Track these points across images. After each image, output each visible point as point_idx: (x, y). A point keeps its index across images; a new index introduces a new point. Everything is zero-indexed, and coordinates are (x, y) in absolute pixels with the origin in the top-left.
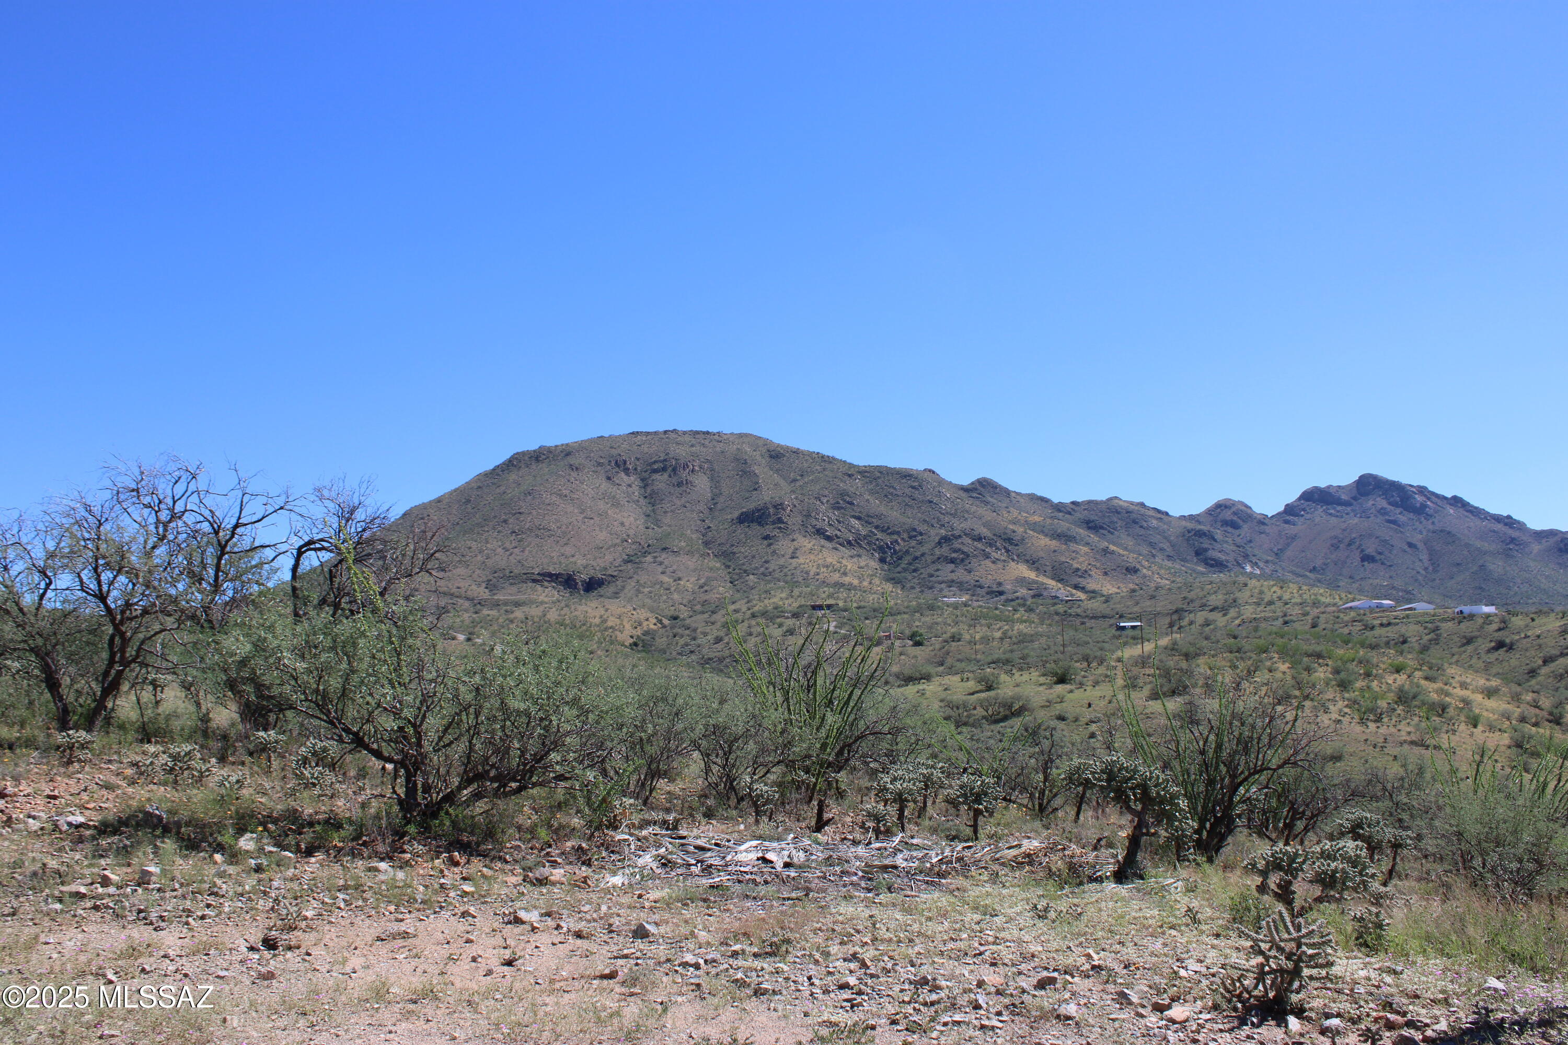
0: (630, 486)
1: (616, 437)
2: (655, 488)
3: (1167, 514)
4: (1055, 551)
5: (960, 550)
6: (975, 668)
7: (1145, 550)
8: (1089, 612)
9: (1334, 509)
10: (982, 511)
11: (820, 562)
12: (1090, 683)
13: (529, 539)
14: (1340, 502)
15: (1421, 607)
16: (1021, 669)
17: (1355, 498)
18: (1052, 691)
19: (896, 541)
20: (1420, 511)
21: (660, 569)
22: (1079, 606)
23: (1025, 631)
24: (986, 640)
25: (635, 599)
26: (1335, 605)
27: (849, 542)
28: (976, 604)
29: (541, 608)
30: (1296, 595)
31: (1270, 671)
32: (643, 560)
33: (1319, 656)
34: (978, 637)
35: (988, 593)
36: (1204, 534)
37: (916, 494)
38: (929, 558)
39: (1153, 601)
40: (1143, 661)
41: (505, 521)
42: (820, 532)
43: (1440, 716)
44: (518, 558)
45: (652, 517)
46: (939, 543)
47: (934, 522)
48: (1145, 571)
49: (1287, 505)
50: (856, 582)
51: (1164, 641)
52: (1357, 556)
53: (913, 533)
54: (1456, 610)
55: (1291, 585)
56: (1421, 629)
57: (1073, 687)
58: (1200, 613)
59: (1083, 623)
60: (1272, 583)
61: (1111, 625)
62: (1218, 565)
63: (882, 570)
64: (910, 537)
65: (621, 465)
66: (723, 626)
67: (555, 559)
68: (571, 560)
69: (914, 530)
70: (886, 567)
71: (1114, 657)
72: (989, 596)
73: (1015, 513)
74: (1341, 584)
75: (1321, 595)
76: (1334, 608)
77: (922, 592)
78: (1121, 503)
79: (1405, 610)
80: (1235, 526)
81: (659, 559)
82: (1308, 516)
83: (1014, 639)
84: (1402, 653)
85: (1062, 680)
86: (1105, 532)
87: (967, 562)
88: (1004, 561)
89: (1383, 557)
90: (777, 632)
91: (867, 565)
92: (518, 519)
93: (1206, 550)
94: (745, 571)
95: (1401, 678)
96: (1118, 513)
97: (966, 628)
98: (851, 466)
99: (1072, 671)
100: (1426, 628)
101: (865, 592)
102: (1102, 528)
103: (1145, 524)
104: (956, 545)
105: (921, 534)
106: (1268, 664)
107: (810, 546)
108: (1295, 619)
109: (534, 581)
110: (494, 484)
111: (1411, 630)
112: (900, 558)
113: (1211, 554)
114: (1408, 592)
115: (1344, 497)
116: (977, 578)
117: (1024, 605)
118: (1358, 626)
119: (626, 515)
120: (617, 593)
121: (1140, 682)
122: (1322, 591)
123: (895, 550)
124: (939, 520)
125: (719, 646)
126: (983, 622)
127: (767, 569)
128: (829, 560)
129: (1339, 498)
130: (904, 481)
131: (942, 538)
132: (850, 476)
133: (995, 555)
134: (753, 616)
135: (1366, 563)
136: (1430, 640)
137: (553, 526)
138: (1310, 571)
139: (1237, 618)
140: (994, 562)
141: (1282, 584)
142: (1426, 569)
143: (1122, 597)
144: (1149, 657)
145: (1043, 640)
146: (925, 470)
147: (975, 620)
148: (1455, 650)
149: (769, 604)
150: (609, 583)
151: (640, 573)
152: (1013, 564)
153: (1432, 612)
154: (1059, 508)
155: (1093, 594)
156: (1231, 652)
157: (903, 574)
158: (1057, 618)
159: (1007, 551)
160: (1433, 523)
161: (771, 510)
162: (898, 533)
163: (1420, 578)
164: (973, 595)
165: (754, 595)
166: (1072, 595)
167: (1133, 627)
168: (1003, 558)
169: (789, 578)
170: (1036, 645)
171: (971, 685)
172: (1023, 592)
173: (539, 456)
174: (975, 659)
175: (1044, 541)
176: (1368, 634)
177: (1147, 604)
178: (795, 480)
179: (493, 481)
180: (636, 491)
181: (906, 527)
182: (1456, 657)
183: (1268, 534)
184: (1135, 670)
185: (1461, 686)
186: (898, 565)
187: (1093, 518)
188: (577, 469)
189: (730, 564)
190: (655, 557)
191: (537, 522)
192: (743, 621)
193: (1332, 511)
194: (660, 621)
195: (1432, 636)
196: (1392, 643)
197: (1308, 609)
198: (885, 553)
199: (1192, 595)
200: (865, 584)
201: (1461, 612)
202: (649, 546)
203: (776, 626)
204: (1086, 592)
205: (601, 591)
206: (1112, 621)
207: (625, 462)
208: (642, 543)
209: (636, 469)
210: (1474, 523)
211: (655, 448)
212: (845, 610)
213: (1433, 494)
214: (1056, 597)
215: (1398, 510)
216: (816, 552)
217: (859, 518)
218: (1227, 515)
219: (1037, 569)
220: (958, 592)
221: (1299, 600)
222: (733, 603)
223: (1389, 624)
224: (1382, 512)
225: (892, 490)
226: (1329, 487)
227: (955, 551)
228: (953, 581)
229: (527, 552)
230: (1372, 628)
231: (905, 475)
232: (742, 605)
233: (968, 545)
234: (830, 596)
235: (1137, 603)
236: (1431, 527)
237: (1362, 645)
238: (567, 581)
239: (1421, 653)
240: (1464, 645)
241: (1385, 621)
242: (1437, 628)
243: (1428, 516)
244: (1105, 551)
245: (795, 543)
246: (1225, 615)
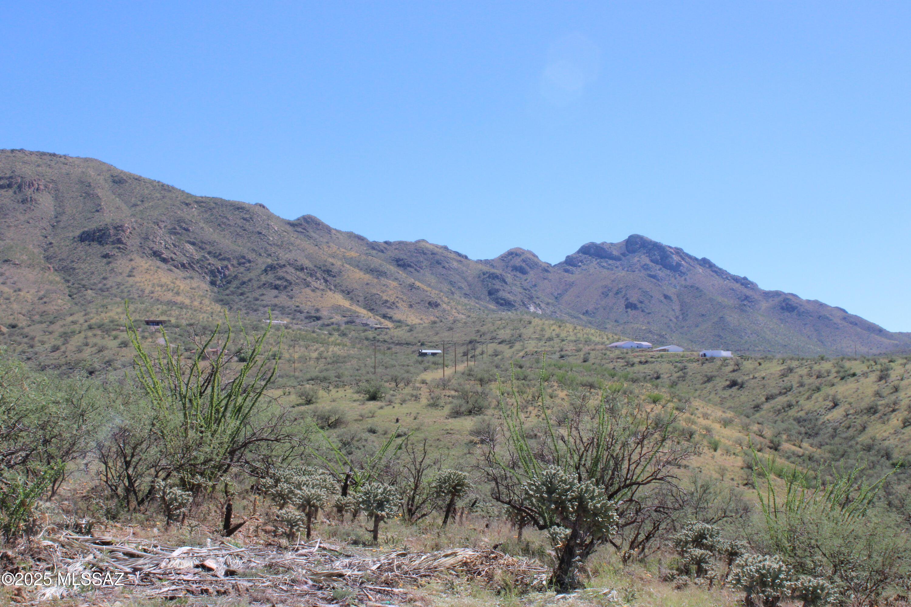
3: (466, 257)
4: (367, 284)
5: (283, 278)
6: (295, 384)
7: (446, 287)
8: (395, 339)
9: (606, 262)
10: (306, 244)
11: (155, 281)
12: (398, 401)
14: (611, 257)
15: (673, 349)
16: (337, 386)
17: (624, 255)
18: (365, 407)
19: (226, 267)
20: (675, 269)
22: (387, 334)
23: (339, 353)
24: (304, 359)
26: (603, 343)
27: (183, 265)
28: (296, 327)
30: (571, 333)
31: (551, 397)
33: (592, 386)
34: (296, 356)
35: (306, 318)
36: (497, 277)
37: (247, 226)
38: (255, 284)
39: (451, 332)
40: (444, 384)
42: (156, 254)
43: (688, 440)
46: (266, 271)
47: (262, 251)
48: (444, 306)
49: (568, 257)
50: (187, 302)
51: (461, 367)
52: (622, 303)
53: (243, 260)
54: (701, 353)
55: (568, 325)
56: (672, 367)
57: (383, 404)
58: (490, 345)
59: (389, 349)
60: (552, 322)
61: (413, 352)
62: (507, 304)
63: (212, 292)
64: (240, 264)
66: (61, 336)
69: (244, 257)
70: (216, 289)
71: (419, 378)
72: (307, 321)
73: (334, 248)
74: (608, 326)
75: (592, 335)
76: (602, 347)
77: (247, 313)
78: (427, 245)
79: (660, 351)
80: (523, 271)
82: (584, 267)
83: (329, 360)
84: (657, 387)
85: (373, 397)
86: (412, 270)
87: (289, 289)
88: (323, 290)
89: (643, 305)
90: (112, 344)
91: (198, 287)
93: (497, 291)
94: (84, 286)
95: (658, 410)
96: (425, 254)
97: (286, 347)
98: (189, 195)
99: (382, 390)
100: (675, 367)
101: (195, 311)
102: (409, 266)
103: (447, 265)
104: (281, 273)
105: (250, 261)
106: (550, 391)
107: (146, 266)
108: (569, 354)
111: (664, 368)
112: (229, 282)
113: (501, 294)
114: (662, 336)
115: (615, 253)
116: (297, 304)
117: (338, 330)
118: (621, 363)
121: (442, 402)
122: (593, 331)
123: (225, 275)
124: (266, 250)
125: (56, 354)
126: (302, 343)
127: (105, 285)
128: (164, 280)
129: (611, 254)
130: (237, 212)
131: (268, 266)
132: (187, 204)
133: (314, 284)
134: (90, 328)
135: (629, 310)
136: (679, 377)
138: (584, 314)
139: (522, 350)
140: (313, 291)
141: (561, 323)
142: (677, 318)
143: (424, 328)
144: (449, 380)
145: (354, 362)
146: (256, 204)
147: (294, 341)
148: (698, 386)
149: (105, 317)
152: (330, 293)
153: (682, 354)
154: (373, 246)
155: (399, 323)
156: (518, 379)
157: (231, 297)
158: (366, 343)
159: (326, 281)
160: (685, 279)
161: (112, 231)
162: (229, 259)
163: (672, 325)
164: (293, 319)
165: (92, 309)
166: (381, 323)
167: (434, 354)
168: (322, 287)
169: (125, 294)
170: (348, 365)
171: (294, 398)
172: (337, 318)
174: (293, 376)
175: (359, 275)
176: (629, 369)
177: (446, 335)
178: (135, 205)
181: (237, 254)
182: (698, 392)
183: (550, 281)
184: (437, 392)
185: (703, 416)
186: (227, 289)
187: (402, 256)
189: (69, 278)
192: (80, 332)
193: (605, 264)
195: (681, 373)
196: (648, 378)
197: (581, 346)
198: (215, 276)
199: (484, 329)
200: (196, 303)
201: (705, 355)
203: (112, 338)
204: (393, 322)
206: (415, 348)
210: (718, 281)
212: (177, 327)
213: (687, 255)
214: (366, 325)
215: (658, 267)
216: (152, 272)
217: (193, 244)
218: (517, 262)
219: (352, 299)
220: (280, 316)
221: (573, 338)
222: (71, 315)
223: (646, 362)
224: (645, 267)
225: (225, 220)
226: (603, 243)
227: (280, 279)
228: (276, 305)
230: (633, 365)
231: (238, 208)
232: (79, 317)
233: (291, 274)
234: (163, 313)
235: (437, 334)
236: (683, 283)
237: (626, 379)
239: (672, 387)
240: (705, 382)
241: (643, 360)
242: (685, 368)
243: (682, 274)
244: (412, 287)
245: (133, 263)
246: (511, 347)
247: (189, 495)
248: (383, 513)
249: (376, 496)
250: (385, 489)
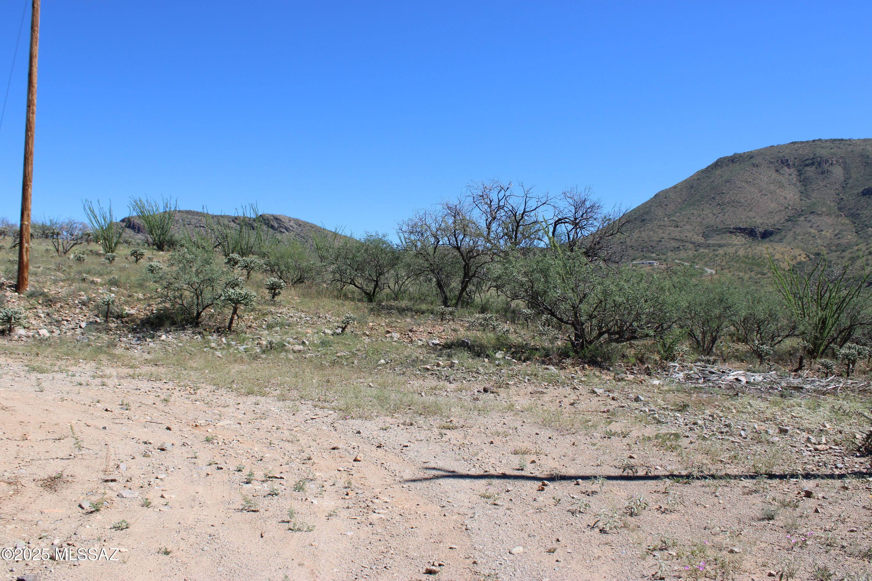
0: (790, 175)
1: (782, 146)
2: (807, 175)
13: (728, 208)
21: (809, 225)
25: (792, 243)
29: (735, 248)
32: (799, 219)
41: (714, 198)
44: (721, 219)
45: (804, 194)
65: (785, 162)
66: (850, 260)
67: (743, 220)
68: (753, 220)
81: (808, 219)
92: (721, 197)
94: (866, 225)
109: (731, 232)
110: (707, 177)
119: (788, 192)
120: (781, 239)
137: (742, 200)
150: (776, 233)
151: (796, 227)
173: (734, 159)
179: (706, 175)
180: (794, 178)
188: (757, 166)
189: (855, 221)
190: (806, 218)
191: (733, 198)
192: (863, 257)
194: (808, 256)
202: (802, 211)
205: (772, 238)
207: (787, 161)
208: (798, 209)
209: (794, 165)
211: (806, 151)
222: (857, 245)
229: (726, 216)
232: (863, 246)
238: (751, 233)
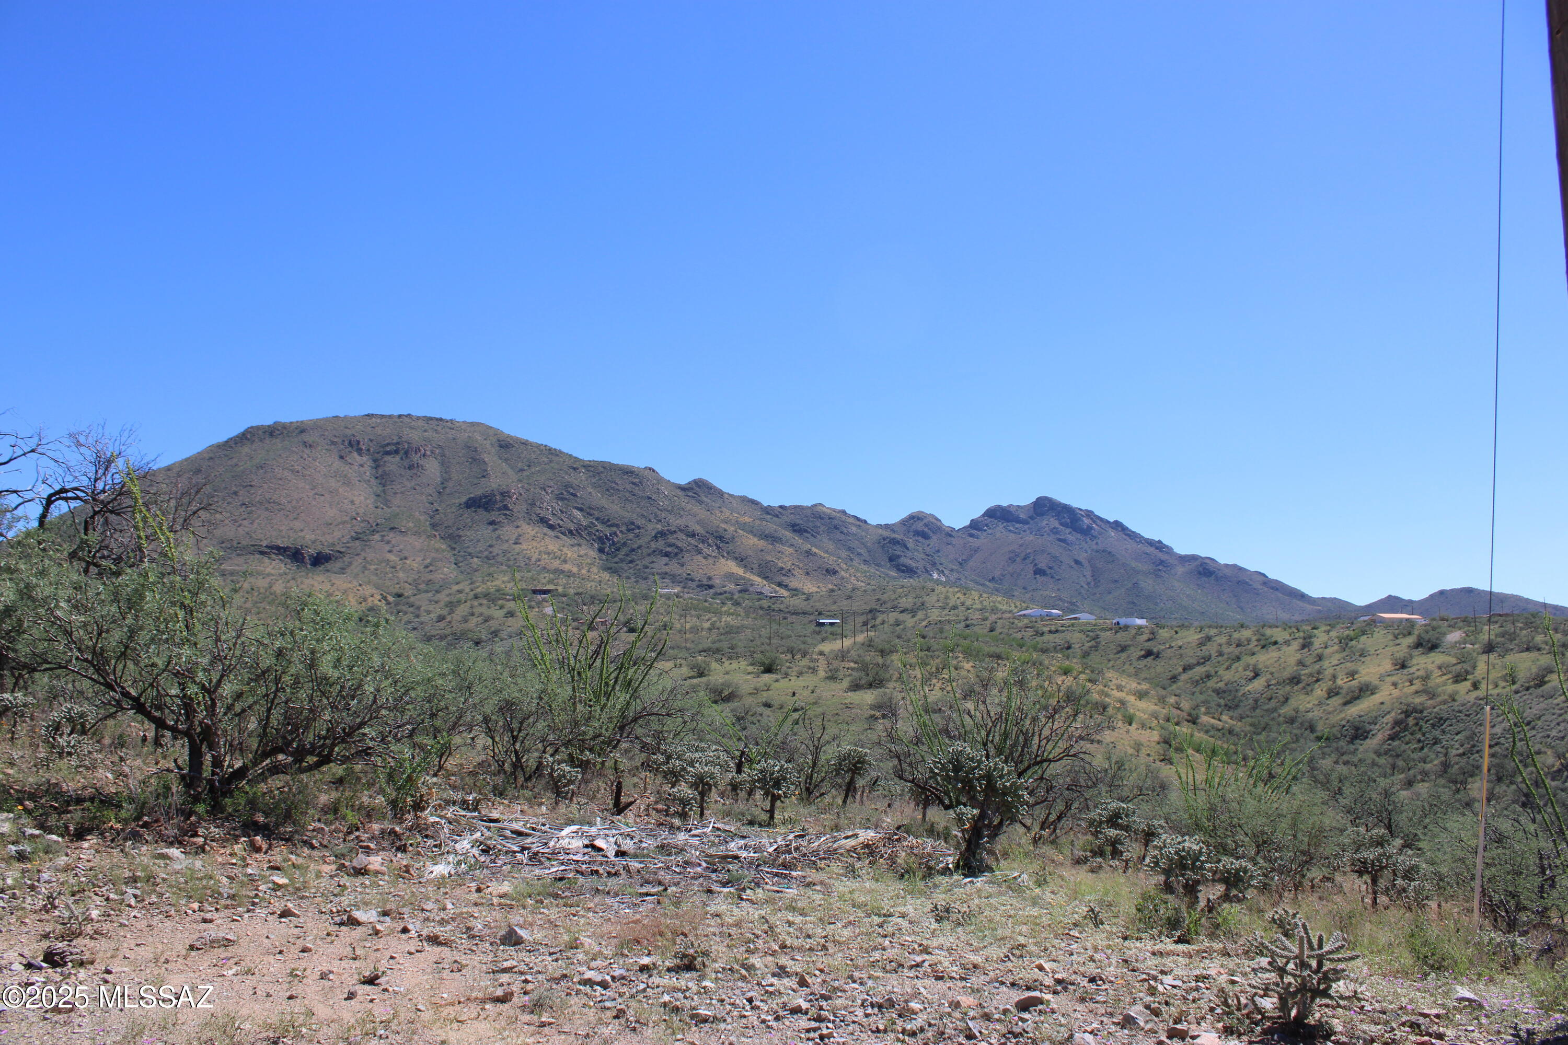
0: (362, 466)
1: (351, 418)
2: (387, 469)
3: (865, 522)
4: (762, 550)
5: (674, 544)
6: (687, 655)
7: (844, 554)
8: (791, 608)
9: (1013, 526)
10: (697, 509)
11: (542, 549)
12: (794, 673)
13: (259, 512)
14: (1018, 520)
15: (1085, 617)
16: (730, 658)
17: (1031, 518)
18: (759, 680)
19: (615, 533)
20: (1086, 532)
21: (387, 548)
22: (782, 602)
23: (732, 623)
24: (695, 630)
25: (361, 575)
26: (1010, 612)
27: (571, 532)
28: (687, 596)
29: (268, 580)
30: (977, 602)
31: (956, 669)
32: (371, 538)
33: (999, 657)
34: (688, 626)
35: (698, 586)
36: (898, 542)
37: (636, 490)
38: (645, 551)
39: (849, 601)
40: (843, 655)
41: (235, 493)
42: (543, 521)
43: (1102, 714)
44: (247, 530)
45: (382, 497)
46: (656, 537)
47: (651, 517)
48: (843, 573)
49: (972, 520)
50: (575, 570)
51: (861, 638)
52: (1031, 569)
53: (632, 527)
54: (1114, 621)
55: (973, 592)
56: (1084, 637)
57: (779, 677)
58: (891, 614)
59: (785, 618)
60: (956, 590)
61: (811, 621)
62: (909, 571)
63: (600, 559)
64: (629, 530)
65: (354, 445)
66: (447, 606)
67: (284, 533)
68: (300, 534)
69: (633, 523)
70: (604, 557)
71: (816, 650)
72: (699, 589)
73: (727, 513)
74: (1016, 593)
75: (999, 602)
76: (1009, 615)
77: (637, 582)
78: (825, 509)
79: (1071, 619)
80: (925, 536)
81: (386, 538)
82: (990, 531)
83: (721, 630)
84: (1068, 658)
85: (769, 670)
86: (809, 535)
87: (680, 556)
88: (715, 557)
89: (1052, 571)
90: (499, 614)
91: (586, 554)
92: (248, 492)
93: (899, 557)
94: (470, 554)
95: (1069, 680)
96: (822, 518)
97: (677, 617)
98: (577, 459)
99: (778, 662)
100: (1087, 636)
101: (583, 579)
102: (806, 531)
103: (845, 530)
104: (671, 539)
105: (639, 528)
106: (954, 662)
107: (533, 533)
108: (975, 623)
109: (262, 553)
110: (226, 456)
111: (1076, 638)
112: (618, 549)
113: (903, 560)
114: (1072, 604)
115: (1022, 516)
116: (689, 572)
117: (731, 599)
118: (1030, 632)
119: (357, 494)
120: (343, 569)
121: (840, 674)
122: (999, 599)
123: (613, 542)
124: (656, 516)
125: (442, 624)
126: (693, 612)
127: (491, 552)
128: (551, 547)
129: (1018, 517)
130: (625, 477)
131: (658, 533)
132: (575, 469)
133: (707, 551)
134: (476, 597)
135: (1038, 576)
136: (1091, 647)
137: (284, 501)
138: (990, 581)
139: (924, 620)
140: (705, 558)
141: (965, 591)
142: (1088, 584)
143: (822, 596)
144: (848, 652)
145: (748, 632)
146: (646, 468)
147: (685, 611)
148: (1111, 656)
149: (491, 586)
150: (336, 558)
151: (367, 550)
152: (722, 560)
153: (1094, 622)
154: (768, 510)
155: (795, 592)
156: (921, 650)
157: (620, 565)
158: (761, 612)
159: (718, 548)
160: (1097, 543)
161: (498, 497)
162: (617, 526)
163: (1083, 591)
164: (684, 588)
165: (478, 577)
166: (776, 592)
167: (831, 624)
168: (714, 554)
169: (511, 563)
170: (742, 636)
171: (685, 670)
172: (730, 587)
173: (273, 432)
174: (685, 647)
175: (753, 541)
176: (1038, 639)
177: (844, 604)
178: (522, 470)
179: (225, 452)
180: (368, 471)
181: (626, 520)
182: (1111, 663)
183: (954, 546)
184: (836, 664)
185: (1117, 688)
186: (616, 556)
187: (798, 522)
188: (310, 446)
189: (454, 546)
190: (383, 536)
191: (268, 496)
192: (466, 602)
193: (1012, 528)
194: (385, 598)
195: (1093, 643)
196: (1059, 648)
197: (987, 614)
198: (604, 543)
199: (885, 597)
200: (584, 571)
201: (1118, 623)
202: (377, 525)
203: (497, 607)
204: (789, 590)
205: (328, 566)
206: (812, 618)
207: (358, 442)
208: (371, 521)
209: (368, 450)
210: (1130, 545)
211: (388, 431)
212: (565, 596)
213: (1098, 517)
214: (761, 593)
215: (1068, 531)
216: (538, 540)
217: (581, 510)
218: (919, 526)
219: (745, 566)
220: (671, 584)
221: (979, 606)
222: (457, 584)
223: (1057, 631)
224: (1054, 531)
225: (613, 485)
226: (1010, 506)
227: (670, 545)
228: (666, 573)
229: (255, 525)
230: (1042, 634)
231: (627, 471)
232: (465, 586)
233: (682, 540)
234: (550, 582)
235: (835, 603)
236: (1095, 547)
237: (1035, 648)
238: (295, 555)
239: (1084, 657)
240: (1118, 652)
241: (1053, 628)
242: (1097, 637)
243: (1094, 537)
244: (808, 553)
245: (519, 530)
246: (913, 616)
247: (577, 772)
248: (780, 792)
249: (773, 774)
250: (782, 767)
